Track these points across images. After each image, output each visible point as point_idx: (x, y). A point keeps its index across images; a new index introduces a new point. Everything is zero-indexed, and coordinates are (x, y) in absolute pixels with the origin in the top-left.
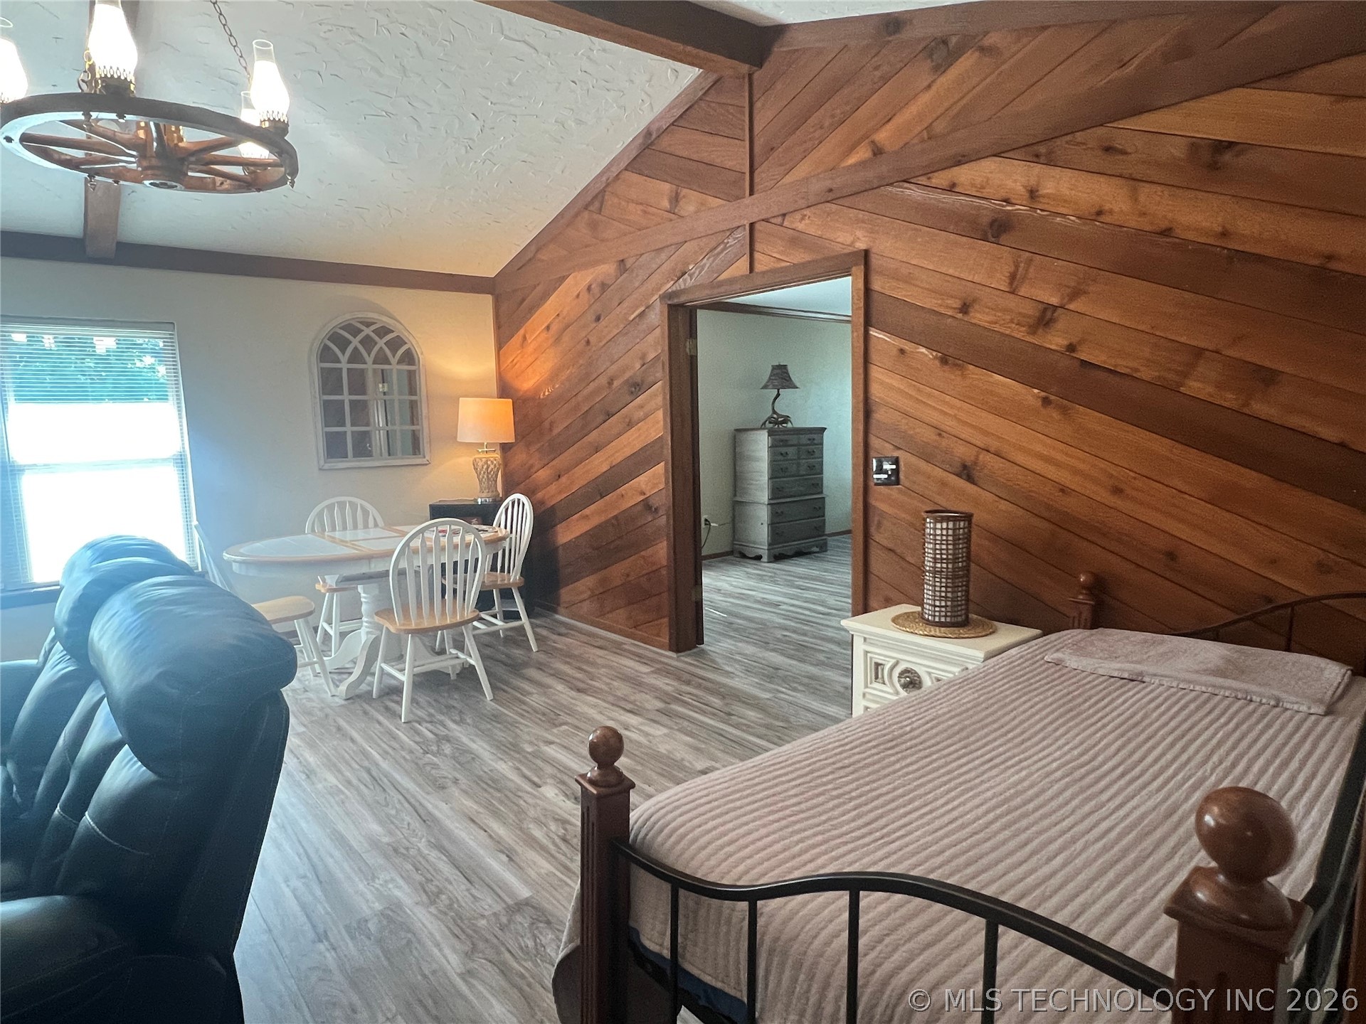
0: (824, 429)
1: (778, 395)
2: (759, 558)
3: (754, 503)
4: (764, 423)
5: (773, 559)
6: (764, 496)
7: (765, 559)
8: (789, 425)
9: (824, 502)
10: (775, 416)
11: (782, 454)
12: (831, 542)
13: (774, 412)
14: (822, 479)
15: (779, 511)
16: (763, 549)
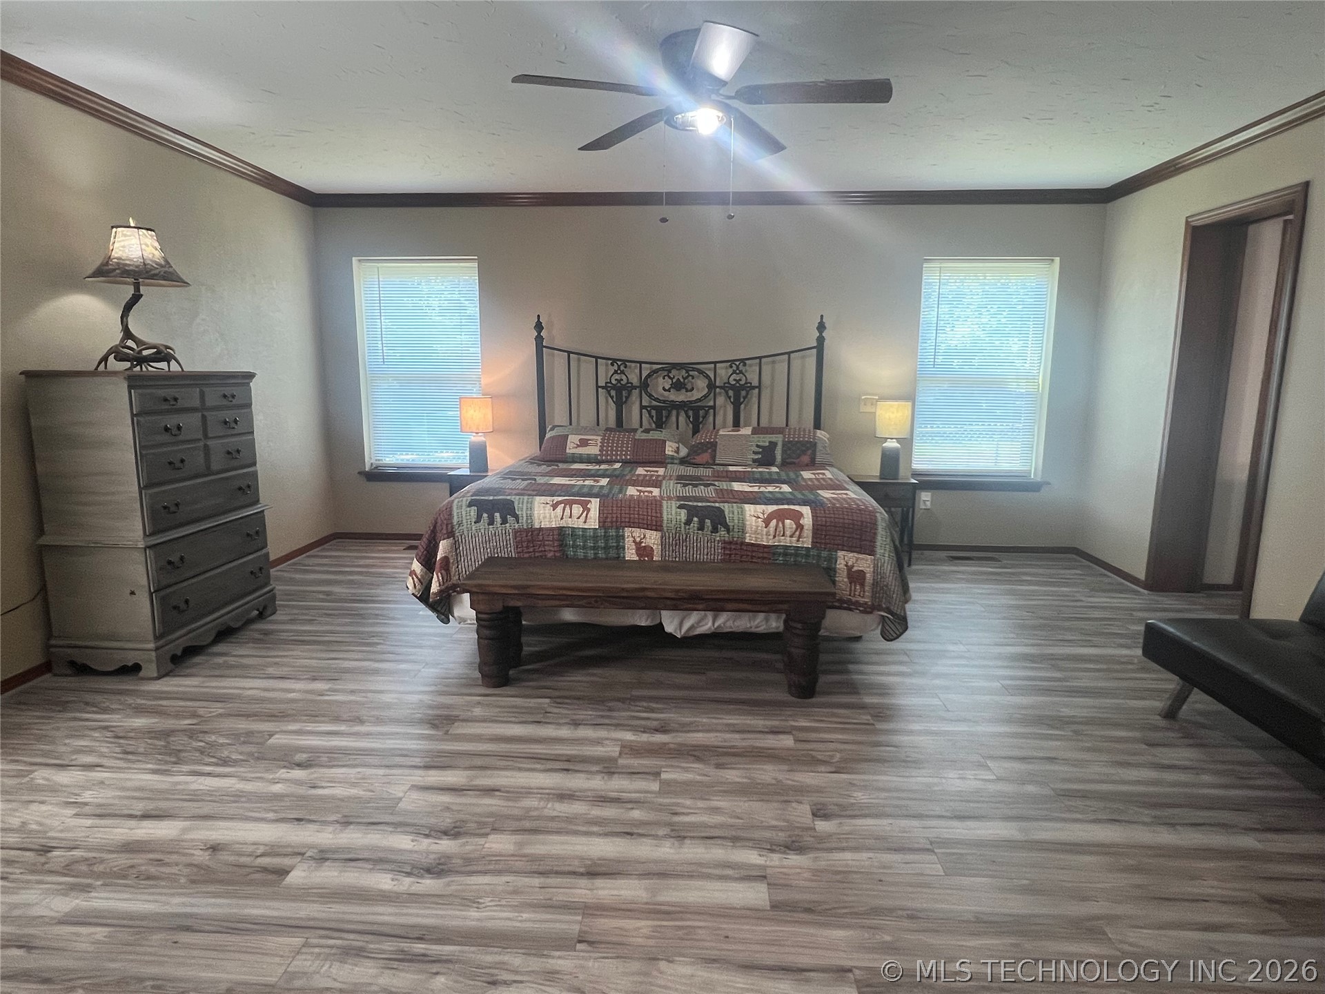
0: (251, 376)
1: (136, 298)
2: (135, 669)
3: (115, 547)
4: (105, 359)
5: (171, 666)
6: (133, 530)
7: (150, 669)
8: (174, 367)
9: (264, 517)
10: (130, 343)
11: (167, 429)
12: (281, 581)
13: (128, 334)
14: (254, 475)
15: (175, 558)
16: (144, 649)
